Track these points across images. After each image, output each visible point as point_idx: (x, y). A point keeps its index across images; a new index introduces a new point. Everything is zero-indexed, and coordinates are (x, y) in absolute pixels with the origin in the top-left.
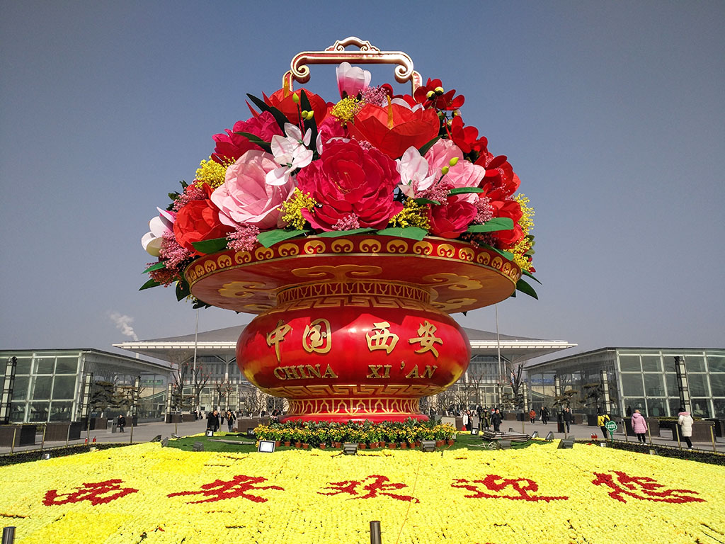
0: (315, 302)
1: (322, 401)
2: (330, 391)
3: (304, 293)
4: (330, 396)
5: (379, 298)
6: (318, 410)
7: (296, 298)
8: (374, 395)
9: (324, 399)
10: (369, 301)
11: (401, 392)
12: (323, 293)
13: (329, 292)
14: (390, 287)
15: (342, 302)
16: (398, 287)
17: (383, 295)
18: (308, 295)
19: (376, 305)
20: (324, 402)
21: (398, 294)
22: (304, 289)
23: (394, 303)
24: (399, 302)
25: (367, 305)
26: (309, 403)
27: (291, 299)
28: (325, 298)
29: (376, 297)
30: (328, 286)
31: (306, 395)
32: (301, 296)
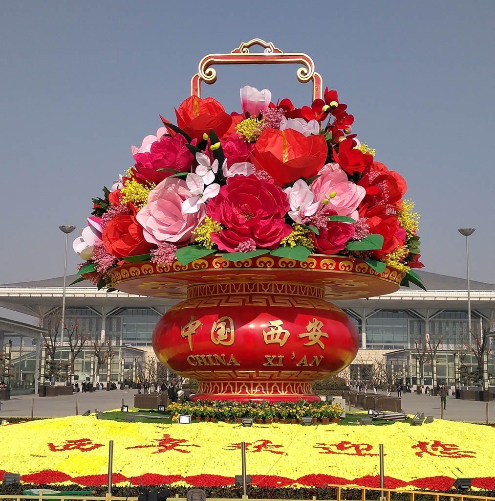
0: (221, 300)
1: (227, 384)
2: (234, 376)
3: (212, 290)
4: (233, 379)
5: (275, 298)
6: (224, 391)
7: (205, 294)
8: (270, 379)
9: (229, 382)
10: (267, 300)
11: (294, 377)
12: (228, 291)
13: (233, 291)
14: (286, 286)
15: (244, 301)
16: (293, 286)
17: (280, 293)
18: (215, 292)
19: (272, 305)
20: (229, 384)
21: (293, 292)
22: (212, 287)
23: (288, 302)
24: (292, 301)
25: (264, 304)
26: (216, 385)
27: (200, 294)
28: (230, 296)
29: (272, 296)
30: (232, 285)
31: (213, 378)
32: (209, 293)
